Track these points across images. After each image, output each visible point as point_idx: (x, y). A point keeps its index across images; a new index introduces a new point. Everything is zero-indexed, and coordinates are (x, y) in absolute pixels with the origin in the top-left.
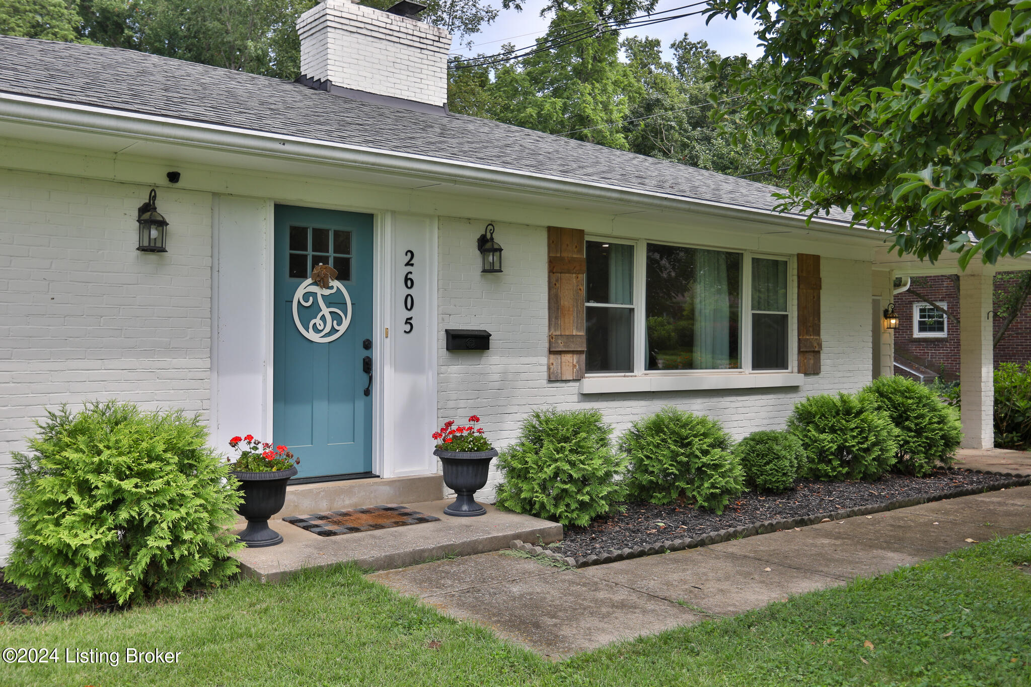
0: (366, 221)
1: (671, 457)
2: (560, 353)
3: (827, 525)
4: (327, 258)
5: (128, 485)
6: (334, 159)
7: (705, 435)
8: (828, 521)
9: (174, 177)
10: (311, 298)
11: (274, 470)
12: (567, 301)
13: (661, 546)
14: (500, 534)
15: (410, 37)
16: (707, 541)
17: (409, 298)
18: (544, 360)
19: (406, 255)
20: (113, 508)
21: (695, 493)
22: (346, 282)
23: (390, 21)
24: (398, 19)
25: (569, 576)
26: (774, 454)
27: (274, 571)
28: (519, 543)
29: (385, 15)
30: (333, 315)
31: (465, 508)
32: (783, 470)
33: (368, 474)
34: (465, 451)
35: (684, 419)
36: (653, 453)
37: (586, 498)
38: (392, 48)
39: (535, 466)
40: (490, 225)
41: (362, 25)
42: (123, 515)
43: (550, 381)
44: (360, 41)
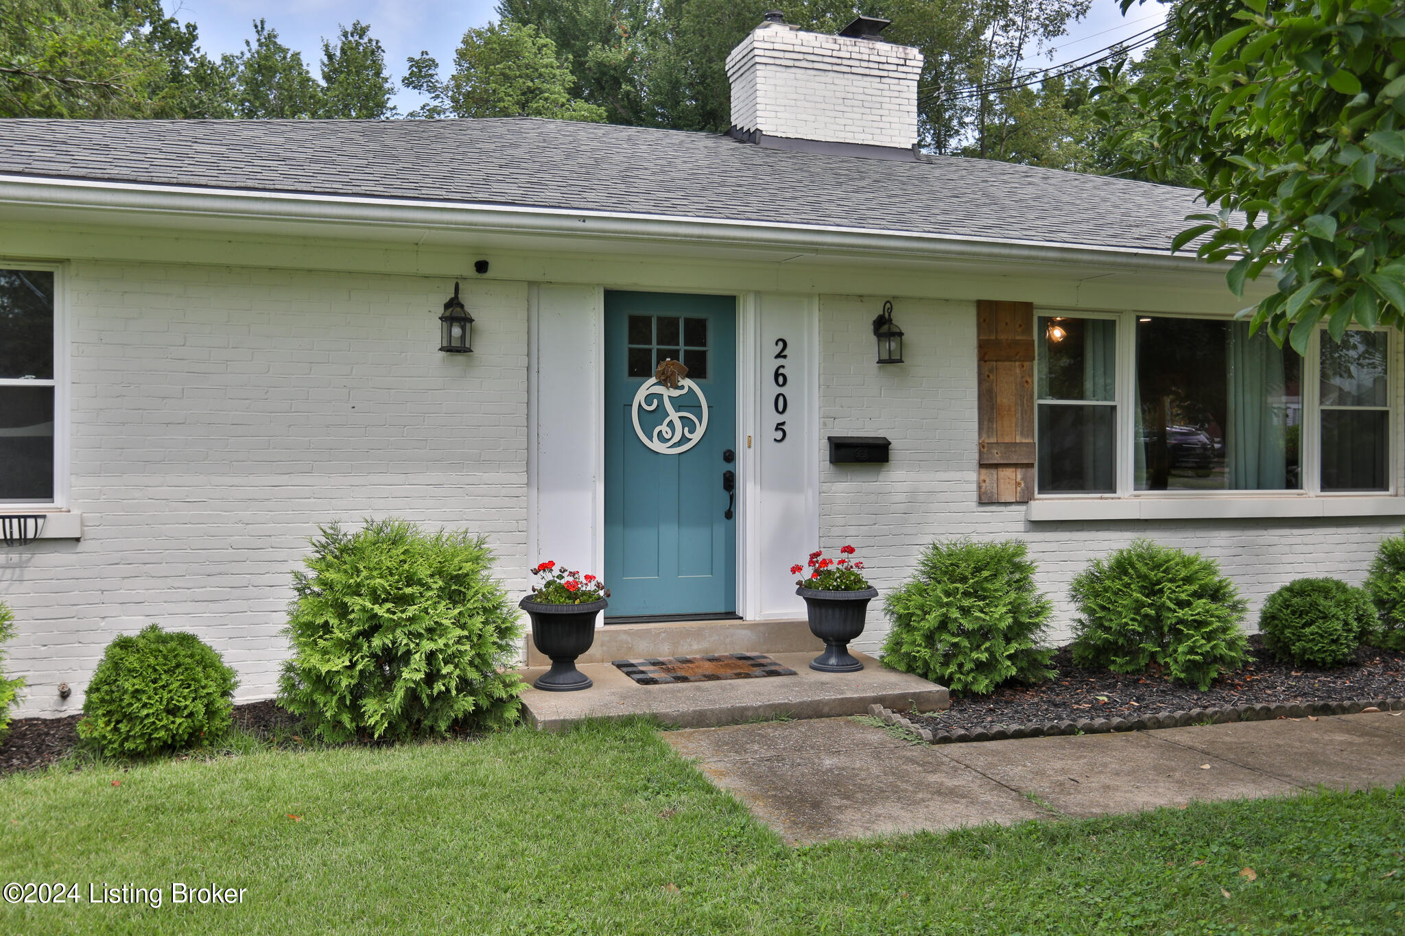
0: (726, 305)
1: (1135, 609)
2: (996, 466)
3: (1371, 717)
4: (677, 351)
5: (380, 610)
6: (648, 234)
7: (1188, 580)
8: (1375, 711)
9: (482, 267)
10: (655, 402)
11: (577, 602)
12: (1006, 397)
13: (1070, 725)
14: (855, 696)
15: (865, 64)
16: (1149, 724)
17: (781, 399)
18: (973, 476)
19: (777, 344)
20: (368, 634)
21: (1168, 660)
22: (701, 381)
23: (837, 47)
24: (848, 43)
25: (915, 752)
26: (1320, 611)
27: (553, 718)
28: (878, 708)
29: (831, 41)
30: (685, 420)
31: (833, 661)
32: (1331, 635)
33: (731, 615)
34: (829, 589)
35: (1162, 556)
36: (1111, 602)
37: (984, 657)
38: (839, 80)
39: (919, 612)
40: (888, 302)
41: (800, 56)
42: (377, 642)
43: (981, 503)
44: (798, 76)
